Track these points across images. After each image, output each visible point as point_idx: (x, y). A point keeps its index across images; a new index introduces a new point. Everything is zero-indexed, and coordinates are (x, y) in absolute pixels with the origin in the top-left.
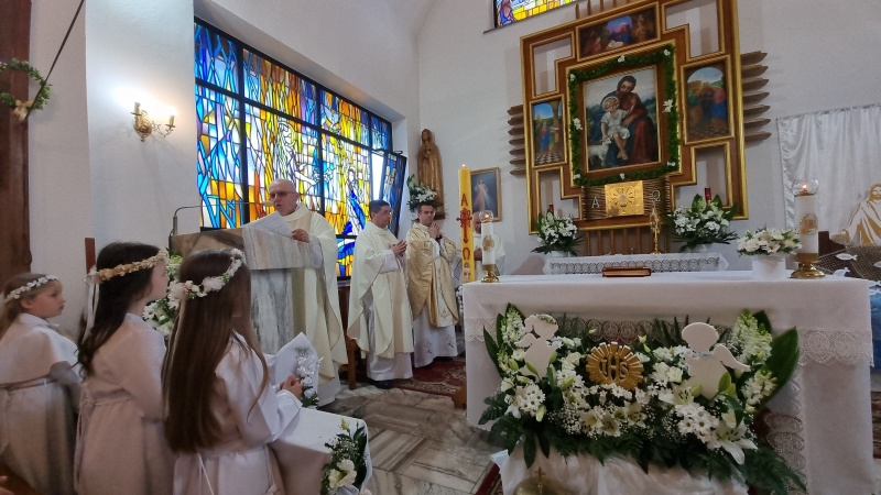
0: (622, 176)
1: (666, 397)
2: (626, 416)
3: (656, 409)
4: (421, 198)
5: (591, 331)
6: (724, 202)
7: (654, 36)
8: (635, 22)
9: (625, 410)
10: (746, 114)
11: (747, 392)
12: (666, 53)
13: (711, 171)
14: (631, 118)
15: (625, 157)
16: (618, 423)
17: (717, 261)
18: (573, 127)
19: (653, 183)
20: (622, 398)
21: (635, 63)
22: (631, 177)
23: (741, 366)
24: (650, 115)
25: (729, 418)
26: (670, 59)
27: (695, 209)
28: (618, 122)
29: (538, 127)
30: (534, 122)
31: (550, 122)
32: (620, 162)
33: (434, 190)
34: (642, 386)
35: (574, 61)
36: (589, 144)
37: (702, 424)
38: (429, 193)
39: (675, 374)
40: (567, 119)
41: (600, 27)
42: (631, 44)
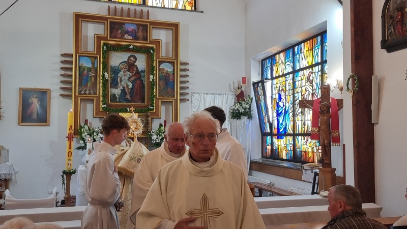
0: (128, 109)
8: (138, 29)
10: (181, 88)
12: (151, 51)
13: (167, 111)
14: (133, 78)
15: (129, 98)
18: (103, 77)
19: (142, 115)
21: (137, 50)
24: (142, 78)
27: (160, 132)
28: (127, 78)
29: (81, 70)
31: (89, 70)
32: (126, 100)
40: (100, 71)
41: (121, 25)
42: (136, 40)
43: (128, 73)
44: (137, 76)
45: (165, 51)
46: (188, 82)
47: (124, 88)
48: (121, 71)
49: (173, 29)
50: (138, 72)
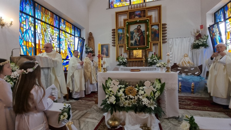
0: (137, 48)
1: (141, 97)
2: (133, 102)
3: (139, 100)
4: (89, 50)
5: (127, 84)
6: (158, 56)
7: (145, 17)
8: (141, 13)
9: (133, 101)
10: (163, 37)
11: (155, 95)
12: (147, 21)
13: (156, 49)
14: (140, 35)
15: (138, 44)
16: (131, 104)
17: (156, 69)
18: (127, 36)
19: (144, 51)
20: (132, 98)
21: (141, 22)
22: (139, 49)
23: (155, 90)
24: (144, 35)
25: (152, 100)
26: (148, 22)
27: (152, 57)
28: (137, 35)
30: (118, 33)
31: (122, 34)
32: (137, 45)
33: (92, 48)
34: (136, 95)
35: (127, 20)
36: (131, 40)
37: (147, 102)
38: (91, 49)
39: (143, 92)
40: (126, 34)
42: (140, 18)
43: (137, 33)
44: (142, 34)
45: (154, 20)
46: (167, 33)
47: (136, 40)
48: (134, 33)
50: (142, 32)
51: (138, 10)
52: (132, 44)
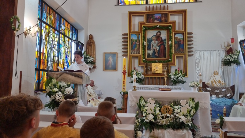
0: (157, 61)
6: (183, 72)
7: (167, 22)
8: (162, 16)
10: (188, 48)
13: (179, 62)
15: (157, 55)
16: (169, 121)
17: (181, 89)
18: (143, 44)
19: (165, 64)
21: (162, 28)
22: (159, 62)
23: (190, 108)
24: (164, 44)
26: (170, 30)
27: (176, 73)
28: (156, 44)
29: (132, 41)
30: (131, 40)
31: (136, 41)
32: (156, 57)
35: (144, 24)
36: (147, 50)
40: (141, 41)
41: (153, 15)
42: (161, 22)
43: (157, 41)
45: (178, 27)
46: (193, 44)
47: (154, 50)
48: (152, 41)
49: (182, 14)
50: (162, 41)
51: (158, 13)
52: (149, 55)
